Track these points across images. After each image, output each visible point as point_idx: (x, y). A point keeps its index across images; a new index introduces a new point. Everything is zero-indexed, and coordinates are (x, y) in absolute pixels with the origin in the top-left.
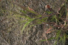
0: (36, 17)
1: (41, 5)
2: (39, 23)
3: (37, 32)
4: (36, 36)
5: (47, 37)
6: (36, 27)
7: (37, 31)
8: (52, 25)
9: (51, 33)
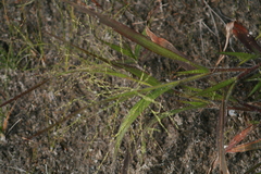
0: (182, 77)
1: (206, 21)
2: (197, 104)
3: (186, 147)
4: (179, 165)
5: (229, 168)
6: (180, 122)
7: (183, 142)
8: (255, 113)
9: (248, 153)
